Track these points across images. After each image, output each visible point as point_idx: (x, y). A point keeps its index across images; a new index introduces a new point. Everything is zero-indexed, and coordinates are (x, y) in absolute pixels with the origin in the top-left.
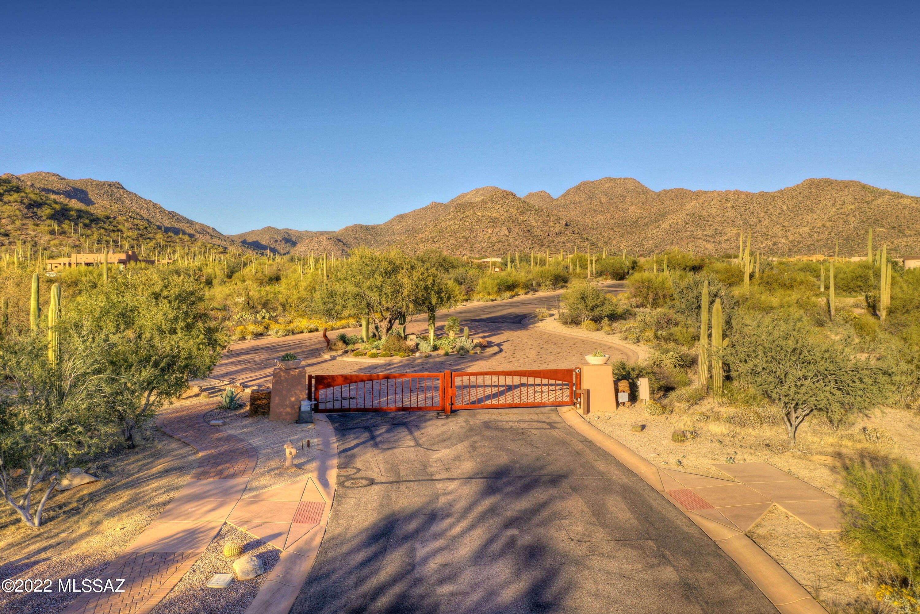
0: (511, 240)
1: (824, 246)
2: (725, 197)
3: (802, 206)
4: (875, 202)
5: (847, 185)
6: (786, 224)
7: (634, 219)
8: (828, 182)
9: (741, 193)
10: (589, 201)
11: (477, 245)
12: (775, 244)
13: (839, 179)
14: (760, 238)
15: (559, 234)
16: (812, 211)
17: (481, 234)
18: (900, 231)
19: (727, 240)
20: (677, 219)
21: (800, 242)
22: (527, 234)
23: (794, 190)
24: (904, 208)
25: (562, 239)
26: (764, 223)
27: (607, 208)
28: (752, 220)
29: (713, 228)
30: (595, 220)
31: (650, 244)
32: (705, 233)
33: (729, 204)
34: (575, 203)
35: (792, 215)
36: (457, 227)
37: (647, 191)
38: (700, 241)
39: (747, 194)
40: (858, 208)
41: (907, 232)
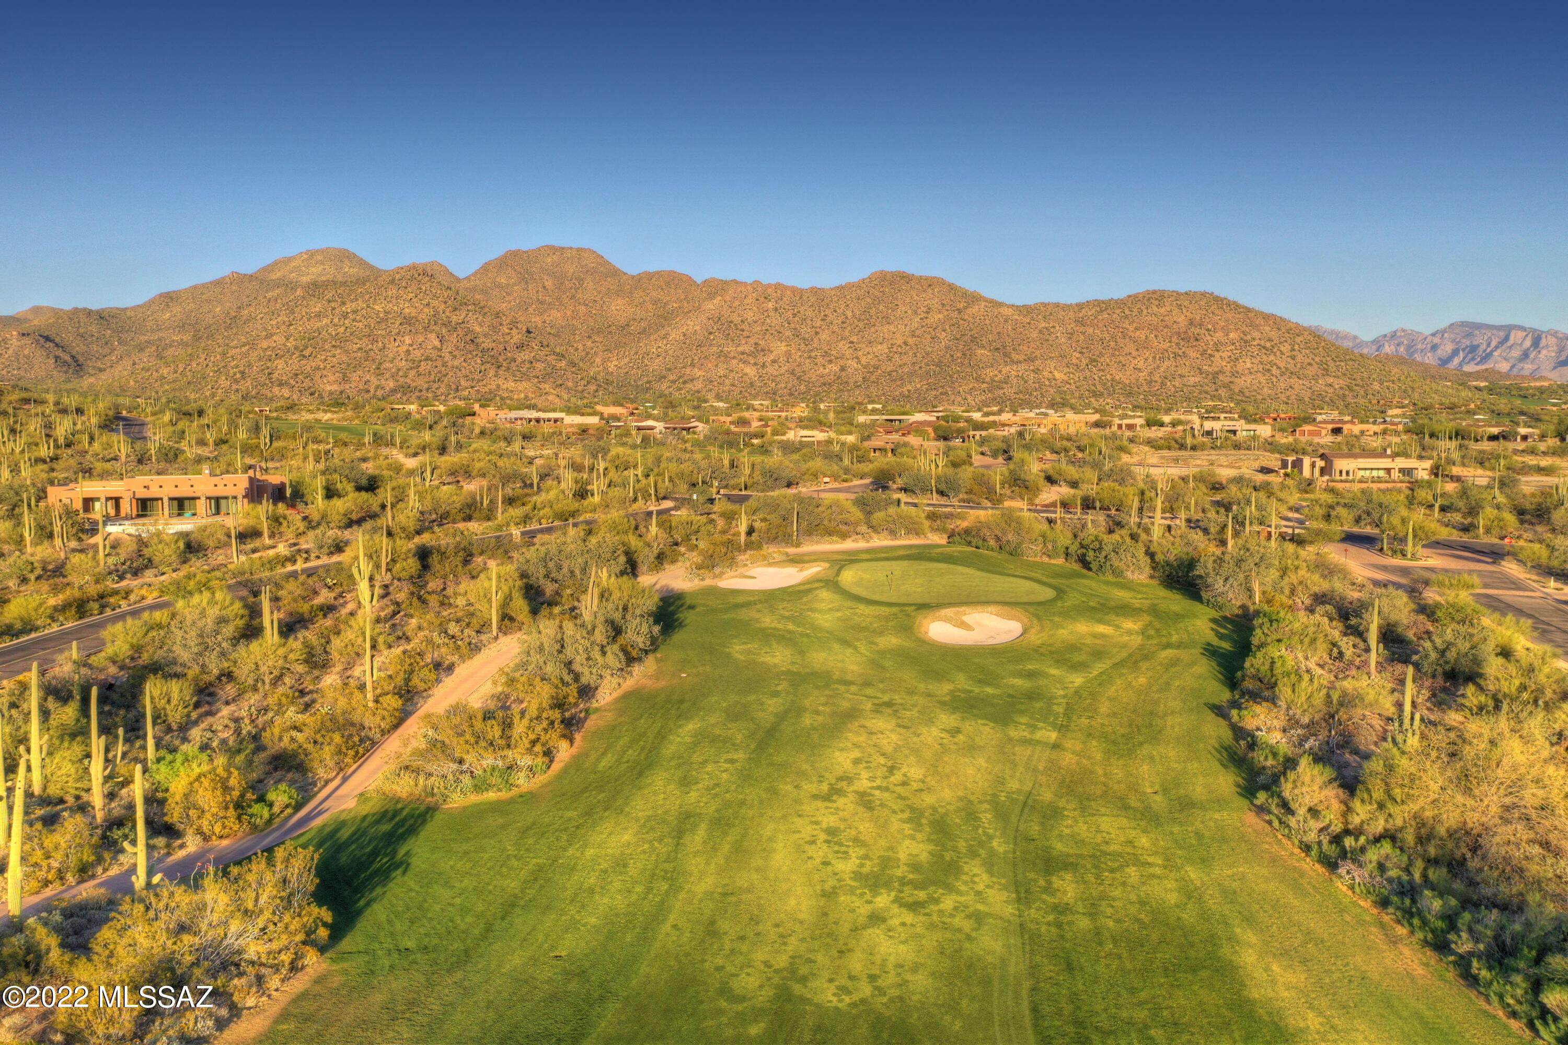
0: (447, 357)
1: (912, 374)
2: (763, 292)
3: (873, 311)
4: (969, 311)
5: (930, 283)
6: (854, 339)
7: (623, 322)
8: (905, 278)
9: (787, 288)
10: (523, 285)
11: (388, 365)
12: (843, 369)
13: (918, 273)
14: (820, 360)
15: (520, 347)
16: (887, 320)
17: (392, 345)
18: (1005, 355)
19: (774, 361)
20: (694, 325)
21: (877, 368)
22: (471, 347)
23: (859, 287)
24: (1006, 321)
25: (525, 355)
26: (824, 336)
27: (558, 299)
28: (806, 331)
29: (752, 341)
30: (548, 320)
31: (656, 365)
32: (740, 349)
33: (770, 305)
34: (500, 286)
35: (861, 325)
36: (342, 330)
37: (616, 273)
38: (734, 362)
39: (794, 290)
40: (947, 318)
41: (1015, 356)
